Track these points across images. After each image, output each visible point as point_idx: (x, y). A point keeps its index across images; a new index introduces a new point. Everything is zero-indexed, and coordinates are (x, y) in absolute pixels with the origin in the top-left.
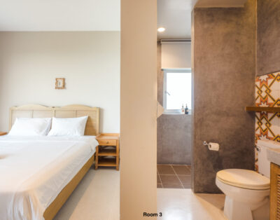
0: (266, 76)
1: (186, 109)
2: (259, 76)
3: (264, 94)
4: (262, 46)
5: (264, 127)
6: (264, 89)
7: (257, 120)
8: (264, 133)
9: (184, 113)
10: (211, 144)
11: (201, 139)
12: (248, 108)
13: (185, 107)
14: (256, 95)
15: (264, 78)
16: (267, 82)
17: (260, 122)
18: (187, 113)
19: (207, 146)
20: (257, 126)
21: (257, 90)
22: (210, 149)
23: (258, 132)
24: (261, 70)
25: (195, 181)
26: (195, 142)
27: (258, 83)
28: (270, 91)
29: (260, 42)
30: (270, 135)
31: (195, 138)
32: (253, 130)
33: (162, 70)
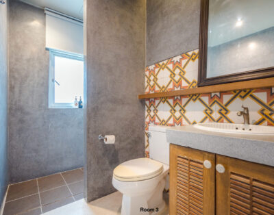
0: (154, 66)
1: (80, 102)
2: (148, 66)
3: (152, 83)
4: (150, 37)
5: (152, 114)
6: (152, 78)
7: (146, 109)
8: (153, 120)
9: (77, 107)
10: (107, 136)
11: (95, 132)
12: (140, 96)
13: (78, 100)
14: (146, 84)
15: (152, 67)
16: (154, 71)
17: (149, 110)
18: (80, 107)
19: (102, 140)
20: (146, 113)
21: (146, 79)
22: (106, 143)
23: (147, 120)
24: (150, 60)
25: (88, 187)
26: (88, 137)
27: (147, 73)
28: (157, 79)
29: (148, 34)
30: (157, 121)
31: (88, 132)
32: (144, 118)
33: (47, 49)
